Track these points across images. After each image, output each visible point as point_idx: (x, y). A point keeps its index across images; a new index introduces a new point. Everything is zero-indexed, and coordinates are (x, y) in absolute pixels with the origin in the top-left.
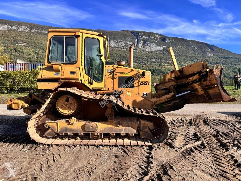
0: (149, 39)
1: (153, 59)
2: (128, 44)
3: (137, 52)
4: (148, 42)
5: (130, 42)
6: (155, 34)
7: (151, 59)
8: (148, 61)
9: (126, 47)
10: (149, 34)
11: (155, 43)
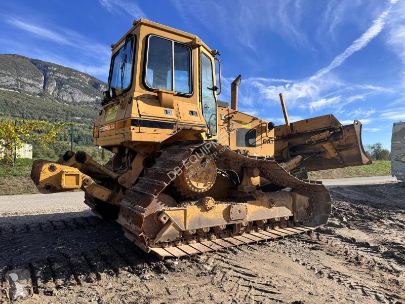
0: (68, 80)
1: (76, 116)
2: (23, 82)
3: (45, 99)
4: (67, 86)
5: (28, 78)
6: (80, 73)
7: (73, 115)
8: (67, 119)
9: (20, 88)
10: (69, 72)
11: (80, 88)
